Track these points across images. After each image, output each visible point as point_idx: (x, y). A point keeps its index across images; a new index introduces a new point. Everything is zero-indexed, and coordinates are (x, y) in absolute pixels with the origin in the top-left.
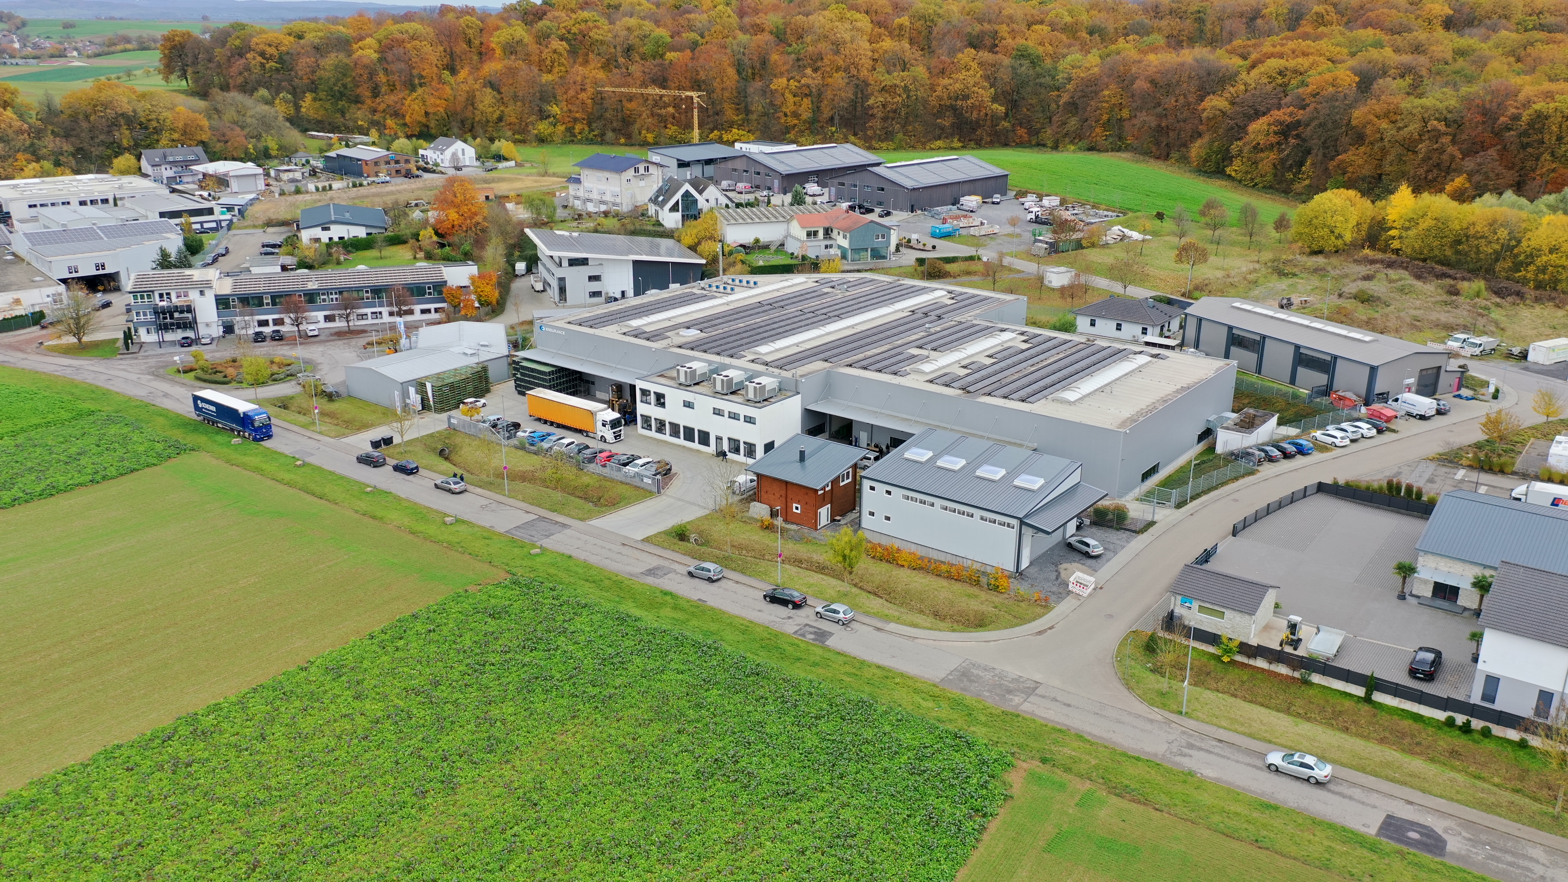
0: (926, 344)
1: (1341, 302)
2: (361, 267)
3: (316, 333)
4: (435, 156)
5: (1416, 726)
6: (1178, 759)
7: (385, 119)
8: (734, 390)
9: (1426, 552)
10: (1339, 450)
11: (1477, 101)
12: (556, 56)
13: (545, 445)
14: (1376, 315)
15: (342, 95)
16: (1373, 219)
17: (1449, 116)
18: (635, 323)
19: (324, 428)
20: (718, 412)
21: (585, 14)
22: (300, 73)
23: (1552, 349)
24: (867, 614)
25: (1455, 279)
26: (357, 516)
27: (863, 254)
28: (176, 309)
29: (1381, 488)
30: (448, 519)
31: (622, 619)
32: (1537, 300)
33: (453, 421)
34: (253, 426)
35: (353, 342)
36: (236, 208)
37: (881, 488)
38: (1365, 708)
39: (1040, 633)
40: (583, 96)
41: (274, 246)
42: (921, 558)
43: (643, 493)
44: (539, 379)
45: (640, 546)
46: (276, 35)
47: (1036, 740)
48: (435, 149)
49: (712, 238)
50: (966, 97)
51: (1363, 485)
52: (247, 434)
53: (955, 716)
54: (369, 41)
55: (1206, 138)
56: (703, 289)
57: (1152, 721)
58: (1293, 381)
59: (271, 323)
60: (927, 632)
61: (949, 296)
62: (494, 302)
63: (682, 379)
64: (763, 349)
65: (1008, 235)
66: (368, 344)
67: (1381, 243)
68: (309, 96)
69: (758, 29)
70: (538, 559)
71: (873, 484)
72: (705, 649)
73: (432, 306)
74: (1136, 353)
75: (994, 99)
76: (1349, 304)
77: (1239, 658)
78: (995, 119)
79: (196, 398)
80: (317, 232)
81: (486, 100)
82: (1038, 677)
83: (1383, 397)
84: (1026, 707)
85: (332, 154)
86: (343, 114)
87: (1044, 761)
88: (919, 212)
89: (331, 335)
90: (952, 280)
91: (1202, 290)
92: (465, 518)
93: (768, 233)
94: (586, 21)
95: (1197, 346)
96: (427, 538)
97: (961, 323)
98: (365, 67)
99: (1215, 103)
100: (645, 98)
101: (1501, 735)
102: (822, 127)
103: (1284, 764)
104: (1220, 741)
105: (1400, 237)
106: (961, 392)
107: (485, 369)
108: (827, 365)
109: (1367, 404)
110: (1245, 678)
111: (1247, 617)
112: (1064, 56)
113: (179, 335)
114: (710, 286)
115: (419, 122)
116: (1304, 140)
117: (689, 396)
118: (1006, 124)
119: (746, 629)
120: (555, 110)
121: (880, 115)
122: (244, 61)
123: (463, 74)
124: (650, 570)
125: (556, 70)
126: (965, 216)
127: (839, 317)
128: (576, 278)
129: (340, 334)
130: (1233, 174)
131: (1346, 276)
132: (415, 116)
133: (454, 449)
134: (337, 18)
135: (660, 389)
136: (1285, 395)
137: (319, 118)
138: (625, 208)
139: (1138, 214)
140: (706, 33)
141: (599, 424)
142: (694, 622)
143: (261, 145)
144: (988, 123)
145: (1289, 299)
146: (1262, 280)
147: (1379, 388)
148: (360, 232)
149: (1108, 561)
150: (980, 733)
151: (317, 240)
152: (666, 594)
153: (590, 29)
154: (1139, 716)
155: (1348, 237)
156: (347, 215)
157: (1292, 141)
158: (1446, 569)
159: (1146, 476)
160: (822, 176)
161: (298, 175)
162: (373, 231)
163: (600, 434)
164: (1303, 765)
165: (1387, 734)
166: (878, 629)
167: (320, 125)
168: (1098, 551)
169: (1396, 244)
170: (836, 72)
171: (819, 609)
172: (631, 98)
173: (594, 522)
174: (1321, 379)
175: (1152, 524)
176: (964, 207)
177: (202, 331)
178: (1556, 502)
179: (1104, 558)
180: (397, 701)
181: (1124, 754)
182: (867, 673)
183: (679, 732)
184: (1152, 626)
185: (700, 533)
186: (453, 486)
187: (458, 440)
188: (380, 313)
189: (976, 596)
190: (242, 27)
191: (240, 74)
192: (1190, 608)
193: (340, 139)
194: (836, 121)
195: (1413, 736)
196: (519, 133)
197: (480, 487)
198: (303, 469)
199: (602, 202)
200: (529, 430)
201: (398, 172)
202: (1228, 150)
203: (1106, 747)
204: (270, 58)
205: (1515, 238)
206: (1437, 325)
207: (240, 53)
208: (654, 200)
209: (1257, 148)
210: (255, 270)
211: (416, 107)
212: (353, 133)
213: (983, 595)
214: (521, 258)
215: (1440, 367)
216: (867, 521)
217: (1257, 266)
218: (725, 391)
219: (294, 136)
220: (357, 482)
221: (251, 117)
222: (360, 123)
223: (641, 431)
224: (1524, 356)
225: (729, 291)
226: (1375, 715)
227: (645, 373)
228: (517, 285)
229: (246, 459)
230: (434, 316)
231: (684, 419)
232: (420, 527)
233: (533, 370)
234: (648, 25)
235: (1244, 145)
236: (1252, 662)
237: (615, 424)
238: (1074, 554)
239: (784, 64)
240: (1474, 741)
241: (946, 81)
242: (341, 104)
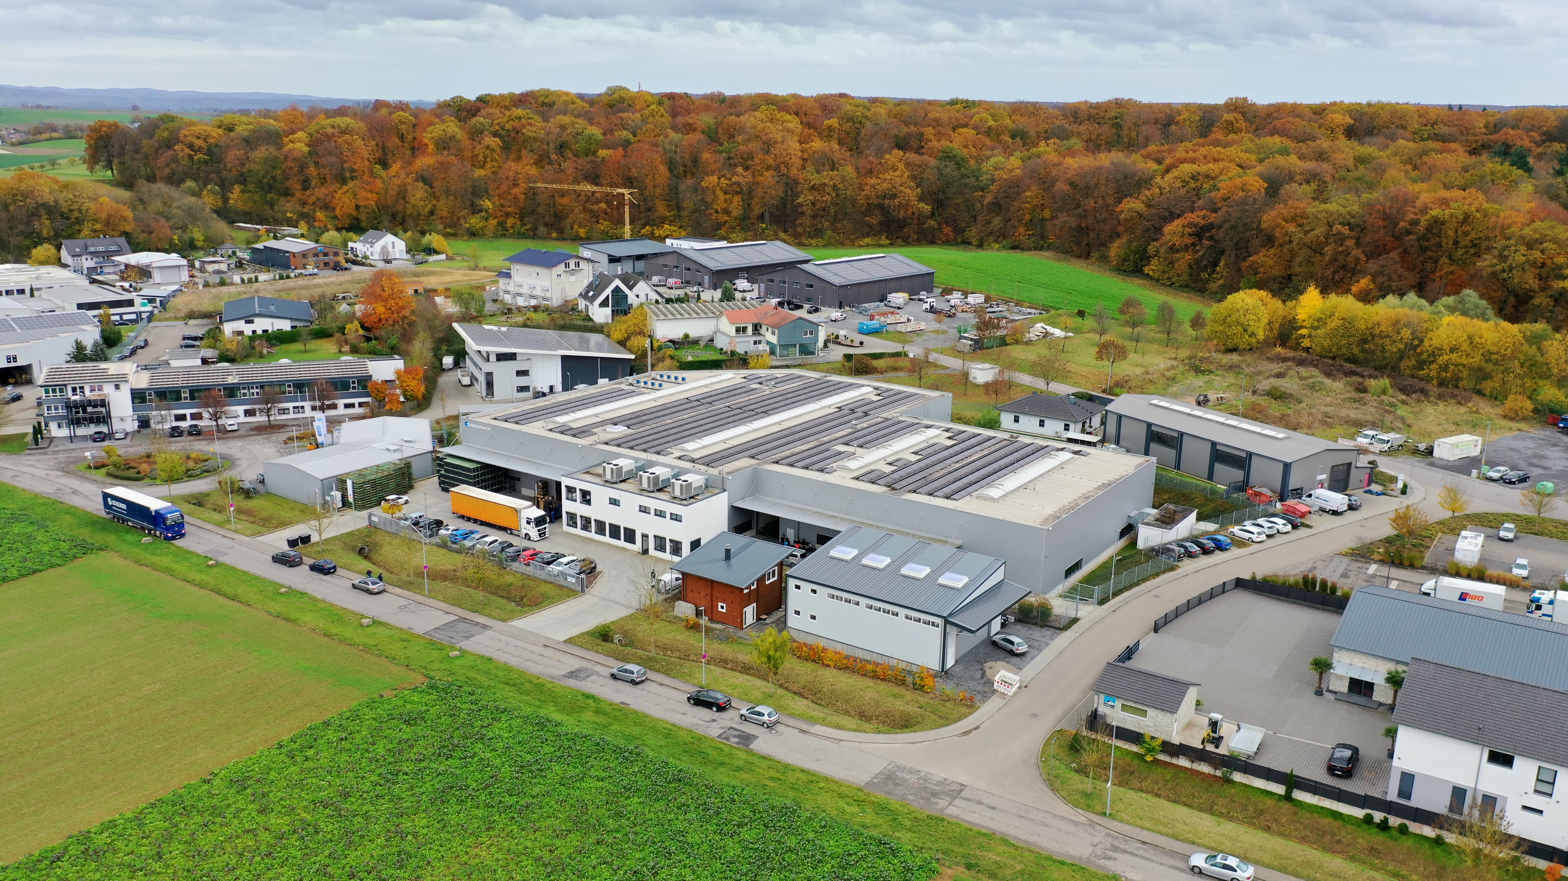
0: (852, 440)
1: (1254, 399)
2: (284, 361)
3: (235, 428)
4: (364, 249)
5: (1336, 824)
6: (1103, 862)
7: (314, 211)
8: (660, 487)
9: (1341, 648)
10: (1256, 546)
11: (1378, 207)
12: (488, 151)
13: (468, 543)
14: (1289, 412)
16: (1284, 318)
17: (1352, 221)
18: (562, 419)
19: (239, 526)
20: (644, 510)
21: (519, 112)
22: (229, 165)
23: (1456, 445)
24: (792, 715)
25: (1363, 376)
26: (270, 618)
27: (791, 349)
28: (90, 403)
29: (1297, 583)
30: (365, 621)
31: (542, 724)
32: (1441, 397)
33: (373, 518)
34: (165, 524)
35: (274, 437)
36: (158, 300)
37: (806, 587)
38: (1286, 806)
39: (966, 733)
40: (516, 191)
41: (195, 339)
42: (847, 657)
43: (566, 593)
44: (463, 475)
45: (562, 647)
46: (204, 128)
47: (961, 845)
48: (365, 242)
49: (641, 333)
50: (894, 196)
51: (1280, 580)
52: (158, 533)
53: (880, 821)
54: (300, 134)
55: (1124, 239)
56: (631, 384)
57: (1076, 823)
58: (1210, 477)
59: (188, 417)
60: (852, 734)
61: (876, 392)
62: (420, 397)
63: (608, 476)
64: (690, 446)
65: (936, 332)
66: (289, 439)
67: (1292, 342)
68: (237, 189)
69: (690, 128)
70: (457, 662)
71: (799, 583)
72: (626, 754)
73: (356, 401)
74: (1058, 450)
75: (921, 199)
76: (1263, 401)
77: (1162, 757)
78: (921, 218)
79: (106, 496)
80: (240, 325)
81: (418, 195)
82: (962, 779)
83: (1298, 493)
84: (951, 810)
85: (260, 246)
86: (272, 206)
87: (969, 867)
88: (847, 308)
89: (252, 429)
90: (879, 375)
91: (1122, 387)
92: (383, 619)
93: (698, 328)
94: (520, 118)
95: (1117, 443)
96: (343, 641)
97: (887, 419)
98: (296, 160)
99: (1132, 205)
100: (578, 194)
101: (1418, 832)
102: (753, 224)
103: (1207, 866)
104: (1144, 843)
105: (1310, 336)
106: (886, 489)
107: (408, 466)
108: (753, 462)
109: (1282, 499)
110: (1168, 776)
111: (1169, 715)
112: (988, 158)
113: (92, 429)
114: (638, 382)
115: (350, 215)
116: (1217, 242)
117: (615, 494)
118: (933, 223)
119: (669, 732)
120: (488, 204)
121: (809, 212)
122: (171, 152)
123: (395, 168)
124: (572, 673)
125: (488, 165)
126: (892, 313)
127: (767, 413)
128: (504, 374)
129: (260, 429)
130: (1151, 273)
131: (1259, 373)
132: (345, 209)
133: (374, 547)
134: (269, 111)
135: (586, 487)
136: (1203, 490)
137: (247, 210)
138: (556, 302)
139: (1060, 311)
140: (638, 132)
141: (524, 522)
142: (616, 726)
143: (186, 237)
144: (915, 221)
145: (1205, 396)
146: (1179, 377)
147: (1293, 484)
148: (285, 325)
149: (1032, 659)
150: (905, 839)
151: (240, 333)
152: (588, 696)
153: (524, 126)
154: (1063, 818)
155: (1261, 335)
156: (272, 308)
157: (1206, 243)
158: (1361, 665)
159: (1069, 572)
160: (752, 272)
161: (223, 267)
162: (298, 324)
163: (524, 532)
164: (1226, 867)
165: (1308, 833)
166: (803, 732)
167: (248, 217)
168: (1023, 649)
169: (1306, 343)
170: (767, 170)
171: (744, 712)
172: (563, 194)
173: (516, 623)
174: (1238, 475)
175: (1075, 620)
176: (892, 304)
177: (117, 425)
178: (1463, 597)
179: (1029, 656)
180: (304, 815)
181: (1049, 859)
182: (792, 777)
183: (598, 843)
184: (1076, 725)
185: (625, 634)
186: (371, 587)
187: (379, 538)
188: (303, 407)
189: (902, 696)
190: (172, 119)
191: (168, 165)
192: (1113, 707)
193: (268, 231)
194: (767, 218)
195: (1333, 834)
196: (450, 227)
197: (400, 587)
198: (215, 570)
199: (533, 297)
200: (451, 528)
201: (326, 264)
202: (1145, 250)
203: (1031, 851)
204: (199, 150)
205: (1417, 338)
206: (1347, 422)
207: (169, 144)
208: (584, 296)
209: (1173, 249)
210: (174, 363)
211: (347, 201)
212: (282, 225)
213: (909, 695)
214: (449, 353)
215: (1350, 464)
216: (793, 621)
217: (1175, 363)
218: (651, 489)
219: (221, 227)
220: (272, 583)
221: (177, 208)
222: (289, 215)
223: (566, 528)
224: (1430, 452)
225: (657, 386)
226: (1295, 813)
227: (571, 469)
228: (444, 380)
229: (156, 559)
230: (358, 410)
231: (610, 516)
232: (334, 629)
233: (457, 467)
234: (581, 123)
235: (1161, 246)
236: (1174, 761)
237: (539, 521)
238: (999, 651)
239: (715, 162)
240: (1392, 838)
241: (874, 181)
242: (270, 196)
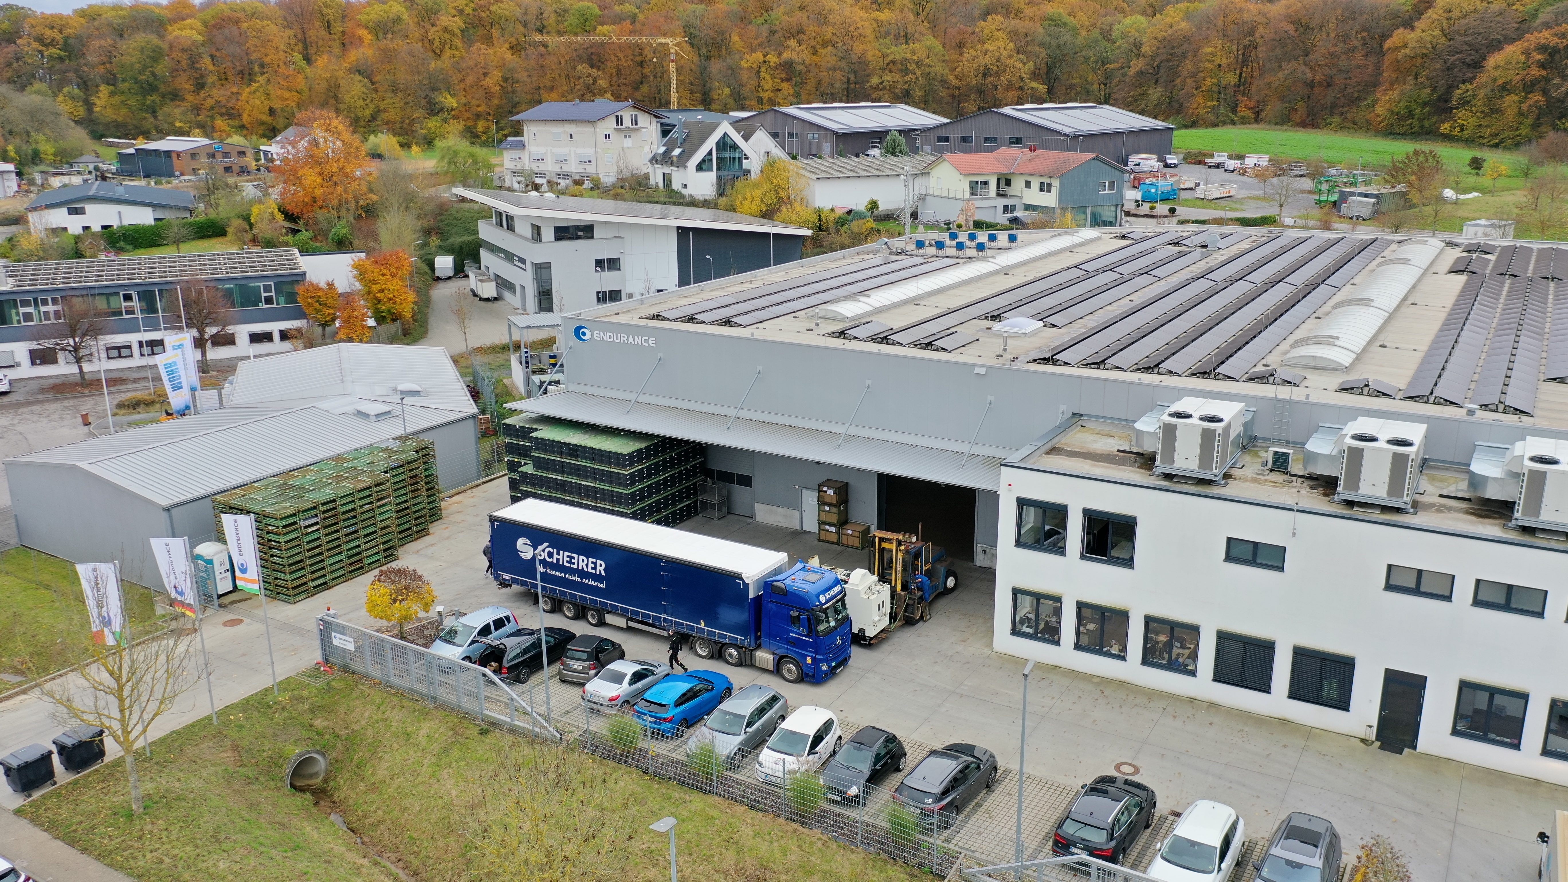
7: (213, 118)
12: (447, 36)
15: (151, 88)
18: (845, 310)
22: (92, 60)
27: (1078, 217)
33: (338, 640)
40: (487, 82)
48: (283, 142)
50: (1000, 73)
54: (190, 22)
62: (408, 315)
65: (1254, 198)
66: (122, 406)
68: (104, 90)
73: (275, 327)
80: (61, 217)
81: (355, 90)
85: (130, 150)
86: (154, 114)
98: (184, 51)
99: (1419, 35)
107: (425, 453)
115: (263, 123)
120: (450, 102)
122: (13, 47)
123: (322, 61)
125: (448, 53)
126: (1168, 175)
128: (571, 264)
129: (59, 390)
130: (1456, 130)
132: (256, 114)
133: (349, 754)
137: (120, 119)
140: (645, 6)
143: (28, 147)
148: (143, 217)
151: (60, 231)
153: (492, 4)
156: (121, 191)
162: (168, 215)
167: (121, 129)
187: (361, 715)
188: (160, 343)
190: (16, 8)
191: (9, 65)
199: (563, 176)
201: (227, 169)
204: (53, 43)
207: (10, 38)
208: (662, 159)
211: (257, 102)
214: (446, 248)
219: (79, 136)
222: (178, 124)
228: (444, 292)
231: (1227, 606)
233: (575, 451)
235: (1479, 87)
242: (149, 99)
